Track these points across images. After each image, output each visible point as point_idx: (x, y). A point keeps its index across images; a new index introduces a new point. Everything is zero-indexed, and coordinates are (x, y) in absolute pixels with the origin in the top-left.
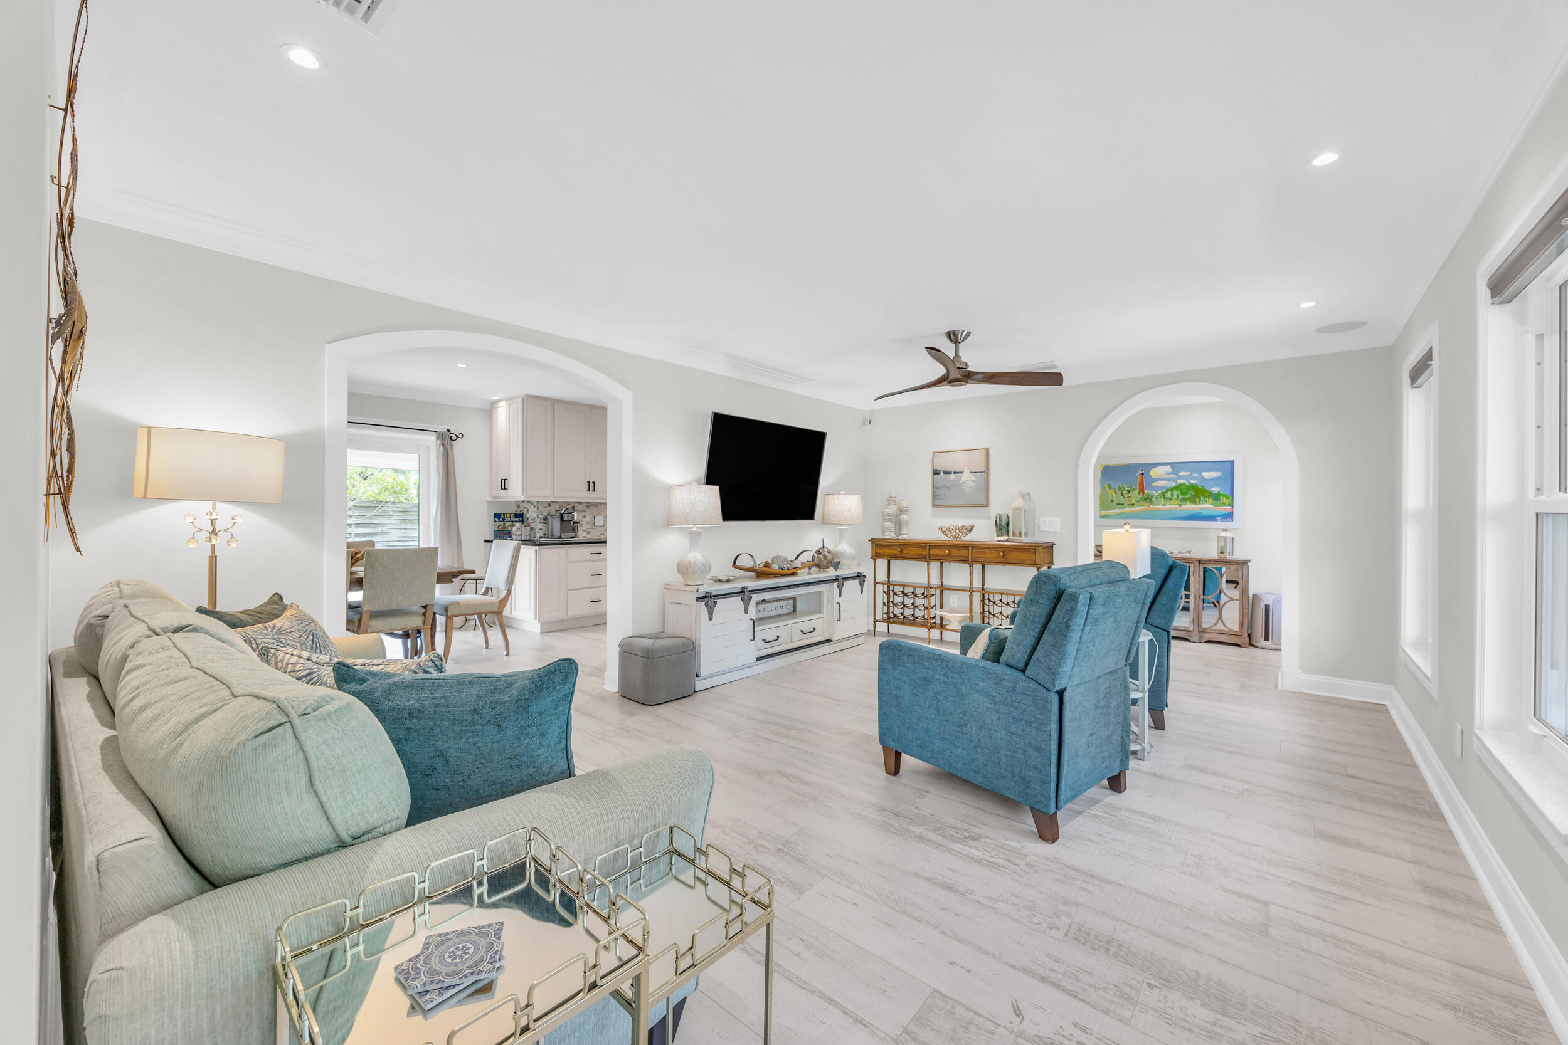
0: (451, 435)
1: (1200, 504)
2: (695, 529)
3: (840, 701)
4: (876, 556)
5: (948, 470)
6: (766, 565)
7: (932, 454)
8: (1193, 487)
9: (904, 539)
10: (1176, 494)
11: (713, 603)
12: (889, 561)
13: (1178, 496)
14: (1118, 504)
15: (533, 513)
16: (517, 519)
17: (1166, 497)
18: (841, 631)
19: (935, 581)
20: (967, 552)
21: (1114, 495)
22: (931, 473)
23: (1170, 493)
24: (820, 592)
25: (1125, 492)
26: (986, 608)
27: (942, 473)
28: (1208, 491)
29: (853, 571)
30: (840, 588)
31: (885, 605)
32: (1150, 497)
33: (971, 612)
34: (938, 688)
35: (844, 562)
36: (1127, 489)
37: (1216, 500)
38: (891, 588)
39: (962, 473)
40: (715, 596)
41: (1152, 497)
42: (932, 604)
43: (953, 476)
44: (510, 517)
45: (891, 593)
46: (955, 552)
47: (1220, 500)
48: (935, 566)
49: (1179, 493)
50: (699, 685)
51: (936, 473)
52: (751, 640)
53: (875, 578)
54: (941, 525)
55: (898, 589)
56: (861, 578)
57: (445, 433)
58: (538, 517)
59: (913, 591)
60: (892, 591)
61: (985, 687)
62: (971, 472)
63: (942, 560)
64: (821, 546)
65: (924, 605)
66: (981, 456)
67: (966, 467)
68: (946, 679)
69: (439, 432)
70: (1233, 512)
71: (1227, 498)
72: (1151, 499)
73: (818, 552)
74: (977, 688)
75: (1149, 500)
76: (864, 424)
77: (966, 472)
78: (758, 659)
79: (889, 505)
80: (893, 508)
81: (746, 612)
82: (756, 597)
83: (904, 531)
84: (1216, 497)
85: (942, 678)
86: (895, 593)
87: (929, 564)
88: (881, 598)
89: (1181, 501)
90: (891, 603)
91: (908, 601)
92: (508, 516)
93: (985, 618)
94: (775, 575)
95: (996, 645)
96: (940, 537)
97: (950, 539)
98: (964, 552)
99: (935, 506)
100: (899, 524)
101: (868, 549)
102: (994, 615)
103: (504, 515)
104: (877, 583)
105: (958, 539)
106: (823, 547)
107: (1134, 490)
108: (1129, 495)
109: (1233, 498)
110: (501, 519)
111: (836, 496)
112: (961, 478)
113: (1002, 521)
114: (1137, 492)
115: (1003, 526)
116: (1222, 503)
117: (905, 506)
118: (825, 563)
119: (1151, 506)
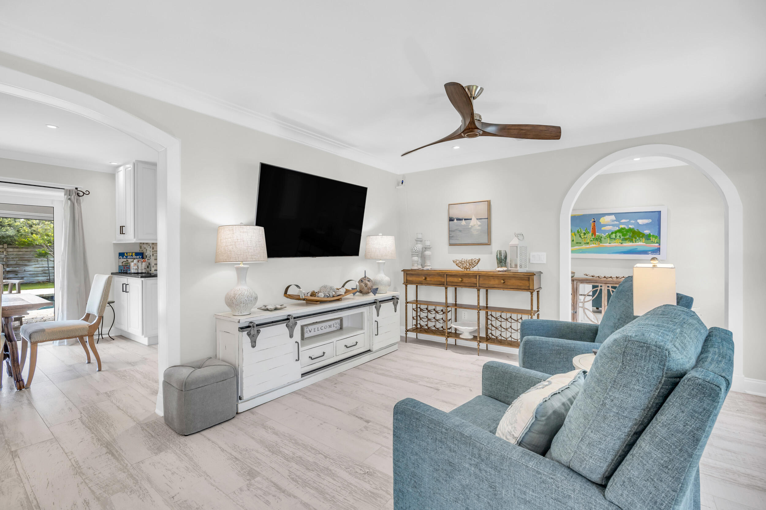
0: (78, 192)
1: (636, 242)
2: (242, 265)
3: (368, 422)
4: (407, 283)
5: (460, 217)
6: (313, 294)
7: (448, 205)
8: (630, 230)
9: (428, 270)
10: (618, 236)
11: (256, 332)
12: (417, 286)
13: (620, 237)
14: (577, 243)
15: (149, 252)
16: (138, 257)
17: (611, 237)
18: (378, 344)
19: (451, 300)
20: (475, 279)
21: (574, 236)
22: (447, 219)
23: (614, 235)
24: (362, 312)
25: (582, 234)
26: (489, 322)
27: (455, 219)
28: (641, 233)
29: (389, 294)
30: (378, 310)
31: (414, 319)
32: (600, 238)
33: (479, 326)
34: (468, 481)
35: (381, 288)
36: (584, 232)
37: (648, 239)
38: (419, 306)
39: (471, 219)
40: (257, 325)
41: (601, 237)
42: (449, 318)
43: (463, 222)
44: (132, 255)
45: (419, 310)
46: (466, 280)
47: (650, 239)
48: (451, 290)
49: (621, 235)
50: (242, 407)
51: (451, 220)
52: (296, 360)
53: (406, 299)
54: (454, 259)
55: (423, 307)
56: (396, 300)
57: (72, 190)
58: (153, 255)
59: (434, 308)
60: (419, 308)
61: (538, 500)
62: (477, 219)
63: (456, 286)
64: (364, 276)
65: (442, 319)
66: (484, 206)
67: (473, 216)
68: (477, 471)
69: (67, 190)
70: (660, 248)
71: (656, 238)
72: (600, 240)
73: (361, 281)
74: (524, 496)
75: (599, 240)
76: (398, 185)
77: (474, 219)
78: (303, 375)
79: (417, 244)
80: (419, 246)
81: (291, 336)
82: (300, 323)
83: (428, 263)
84: (648, 237)
85: (473, 469)
86: (421, 310)
87: (446, 288)
88: (411, 313)
89: (622, 240)
90: (418, 317)
91: (431, 316)
92: (130, 254)
93: (489, 330)
94: (322, 302)
95: (543, 423)
96: (454, 268)
97: (462, 270)
98: (473, 280)
99: (451, 245)
100: (423, 257)
101: (401, 277)
102: (496, 328)
103: (127, 253)
104: (408, 303)
105: (468, 270)
106: (365, 277)
107: (589, 233)
108: (585, 237)
109: (660, 238)
110: (124, 257)
111: (375, 237)
112: (470, 223)
113: (501, 255)
114: (590, 234)
115: (502, 260)
116: (652, 242)
117: (428, 245)
118: (366, 289)
119: (601, 244)
